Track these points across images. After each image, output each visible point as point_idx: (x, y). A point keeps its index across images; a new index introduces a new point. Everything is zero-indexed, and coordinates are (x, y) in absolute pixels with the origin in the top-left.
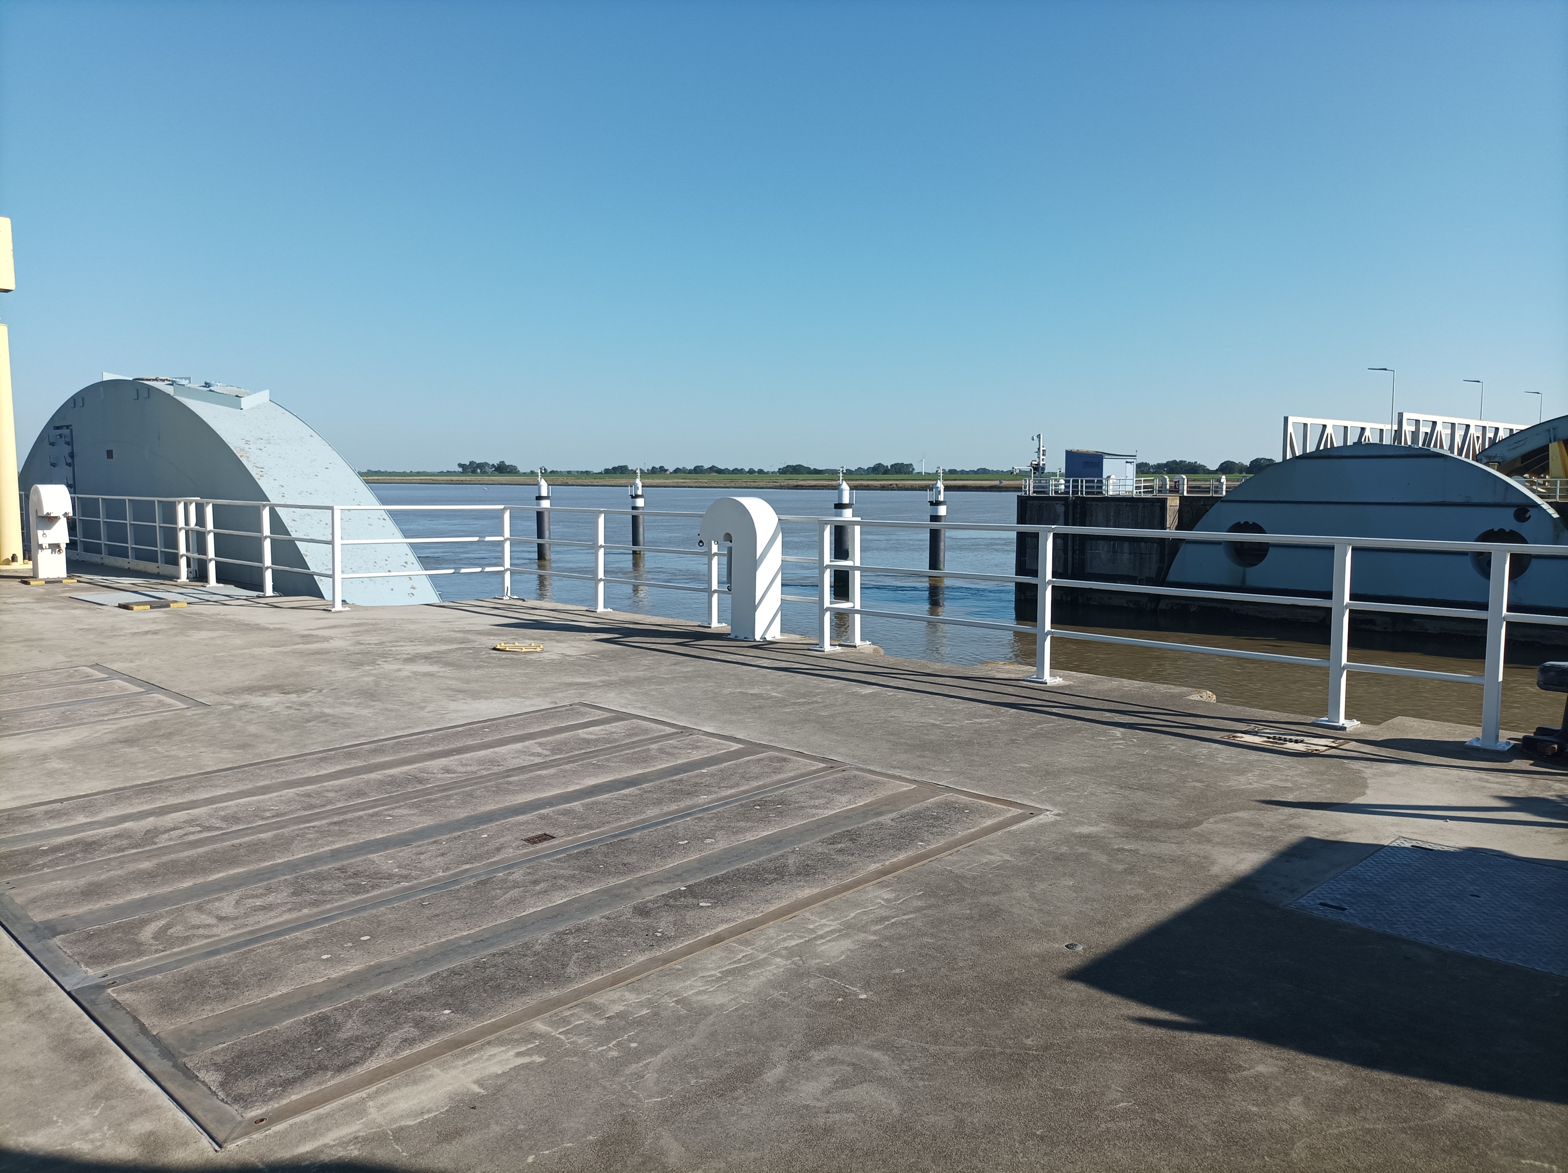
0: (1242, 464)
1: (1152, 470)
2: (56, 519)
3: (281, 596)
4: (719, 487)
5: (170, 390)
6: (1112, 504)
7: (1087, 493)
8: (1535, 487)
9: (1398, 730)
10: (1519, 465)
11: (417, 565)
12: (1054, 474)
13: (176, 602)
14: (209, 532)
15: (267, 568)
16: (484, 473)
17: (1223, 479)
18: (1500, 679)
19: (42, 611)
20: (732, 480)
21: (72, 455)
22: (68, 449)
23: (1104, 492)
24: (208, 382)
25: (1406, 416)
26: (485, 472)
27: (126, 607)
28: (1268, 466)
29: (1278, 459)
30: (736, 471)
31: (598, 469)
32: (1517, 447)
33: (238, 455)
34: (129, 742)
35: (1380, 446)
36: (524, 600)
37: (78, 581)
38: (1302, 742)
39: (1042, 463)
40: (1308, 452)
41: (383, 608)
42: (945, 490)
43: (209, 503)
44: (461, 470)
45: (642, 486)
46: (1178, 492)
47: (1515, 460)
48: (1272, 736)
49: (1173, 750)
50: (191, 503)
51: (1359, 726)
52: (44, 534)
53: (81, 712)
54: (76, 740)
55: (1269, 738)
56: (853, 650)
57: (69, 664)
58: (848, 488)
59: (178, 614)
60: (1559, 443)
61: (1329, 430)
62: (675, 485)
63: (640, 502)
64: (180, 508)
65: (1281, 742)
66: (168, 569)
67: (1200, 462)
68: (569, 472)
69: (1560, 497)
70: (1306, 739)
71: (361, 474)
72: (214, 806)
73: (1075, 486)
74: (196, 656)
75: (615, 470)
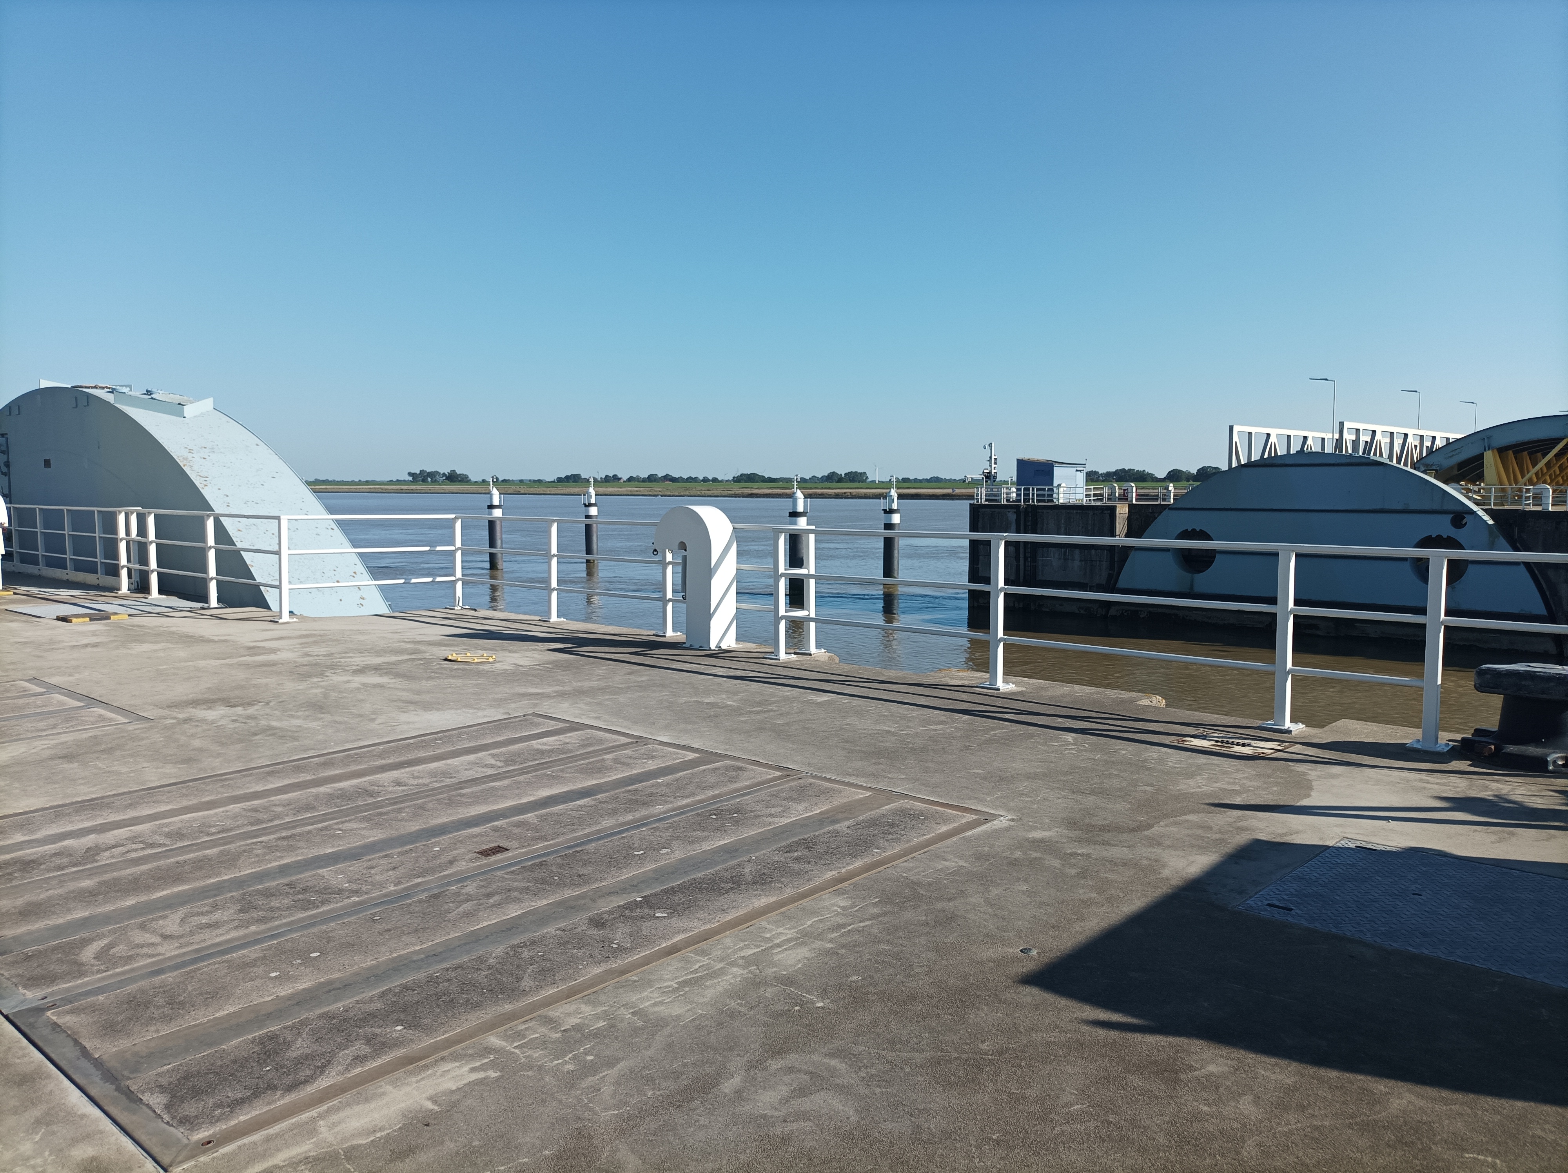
0: (1189, 472)
1: (1101, 478)
3: (226, 607)
4: (673, 496)
5: (110, 398)
6: (1063, 511)
7: (1038, 501)
8: (1470, 495)
9: (1341, 732)
10: (1455, 472)
11: (366, 575)
12: (1006, 482)
13: (116, 614)
14: (151, 542)
15: (212, 579)
16: (434, 482)
17: (1171, 487)
18: (1439, 682)
20: (687, 489)
21: (7, 464)
22: (4, 458)
23: (1055, 500)
24: (149, 389)
25: (1347, 425)
26: (436, 481)
27: (64, 619)
28: (1215, 474)
29: (1225, 467)
30: (690, 480)
31: (550, 476)
32: (1453, 455)
33: (181, 464)
34: (69, 757)
35: (1322, 454)
36: (476, 610)
37: (15, 593)
38: (1249, 745)
39: (993, 471)
40: (1253, 460)
41: (331, 618)
42: (898, 498)
43: (151, 513)
44: (411, 479)
45: (596, 495)
46: (1127, 500)
47: (1452, 468)
48: (1220, 740)
49: (1124, 755)
50: (132, 513)
51: (1304, 729)
53: (18, 728)
54: (13, 757)
55: (1217, 741)
56: (809, 658)
57: (6, 679)
58: (802, 496)
59: (119, 626)
60: (1493, 452)
61: (1273, 439)
62: (629, 493)
63: (593, 511)
64: (121, 518)
65: (1229, 745)
66: (109, 580)
67: (1149, 470)
68: (521, 481)
69: (1495, 504)
70: (1253, 743)
71: (308, 483)
72: (158, 823)
73: (1026, 495)
74: (138, 669)
75: (568, 479)
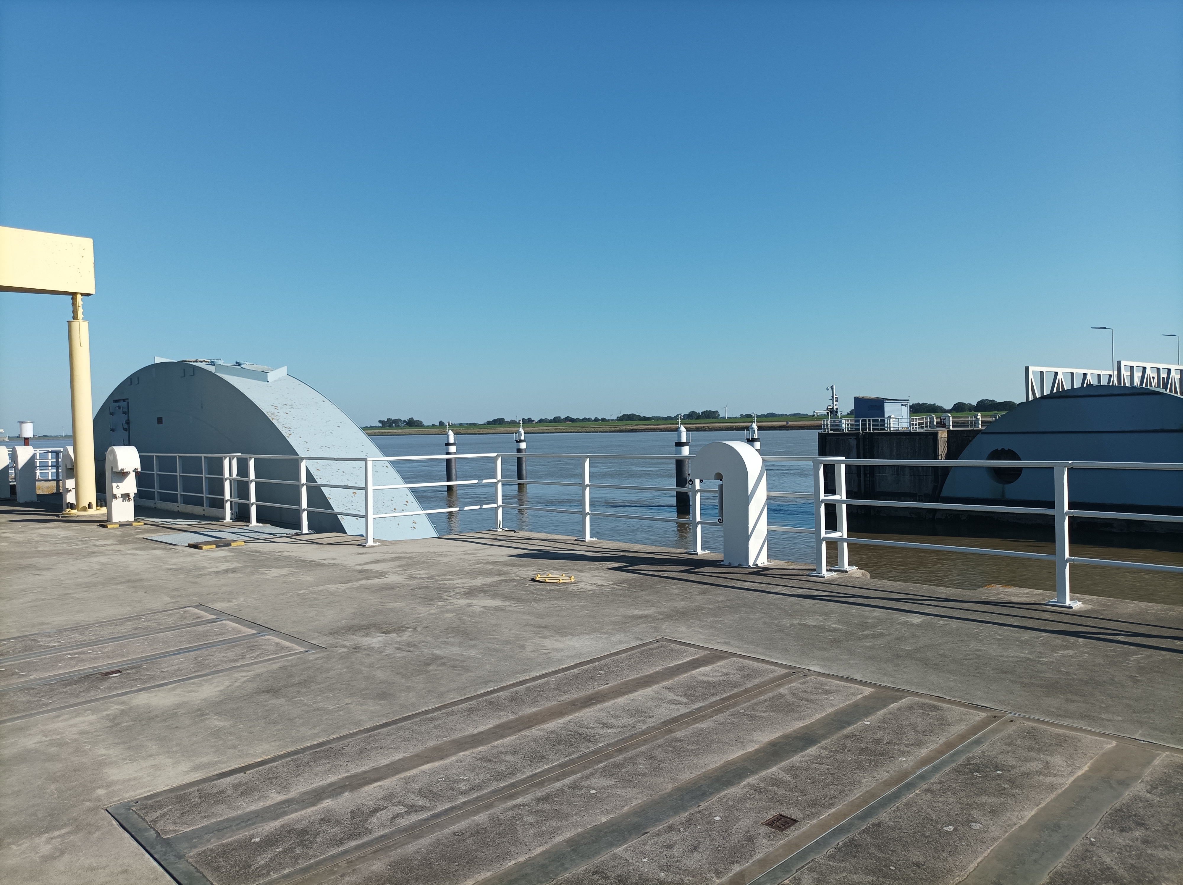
0: (971, 405)
1: (921, 410)
2: (127, 474)
3: (314, 533)
4: (573, 432)
5: (212, 369)
6: (894, 437)
7: (874, 429)
11: (416, 504)
12: (845, 416)
13: (234, 541)
14: (252, 481)
15: (304, 510)
16: (398, 427)
17: (979, 416)
19: (129, 552)
20: (583, 427)
21: (128, 422)
22: (125, 417)
23: (886, 429)
24: (238, 361)
25: (1123, 363)
27: (195, 546)
28: (1014, 406)
29: (1023, 401)
30: (585, 420)
31: (482, 420)
33: (270, 418)
34: (272, 691)
35: (1097, 387)
36: (515, 532)
37: (145, 524)
39: (835, 407)
40: (1045, 394)
41: (405, 541)
42: (758, 430)
43: (252, 458)
44: (380, 425)
45: (524, 433)
46: (945, 427)
50: (233, 458)
52: (118, 486)
53: (212, 658)
54: (221, 691)
56: (843, 575)
57: (176, 606)
58: (685, 430)
59: (240, 552)
61: (1060, 376)
62: (541, 431)
63: (523, 446)
64: (226, 462)
66: (214, 511)
67: (939, 404)
68: (461, 424)
71: (364, 429)
72: (402, 775)
73: (864, 425)
74: (283, 594)
75: (495, 422)
